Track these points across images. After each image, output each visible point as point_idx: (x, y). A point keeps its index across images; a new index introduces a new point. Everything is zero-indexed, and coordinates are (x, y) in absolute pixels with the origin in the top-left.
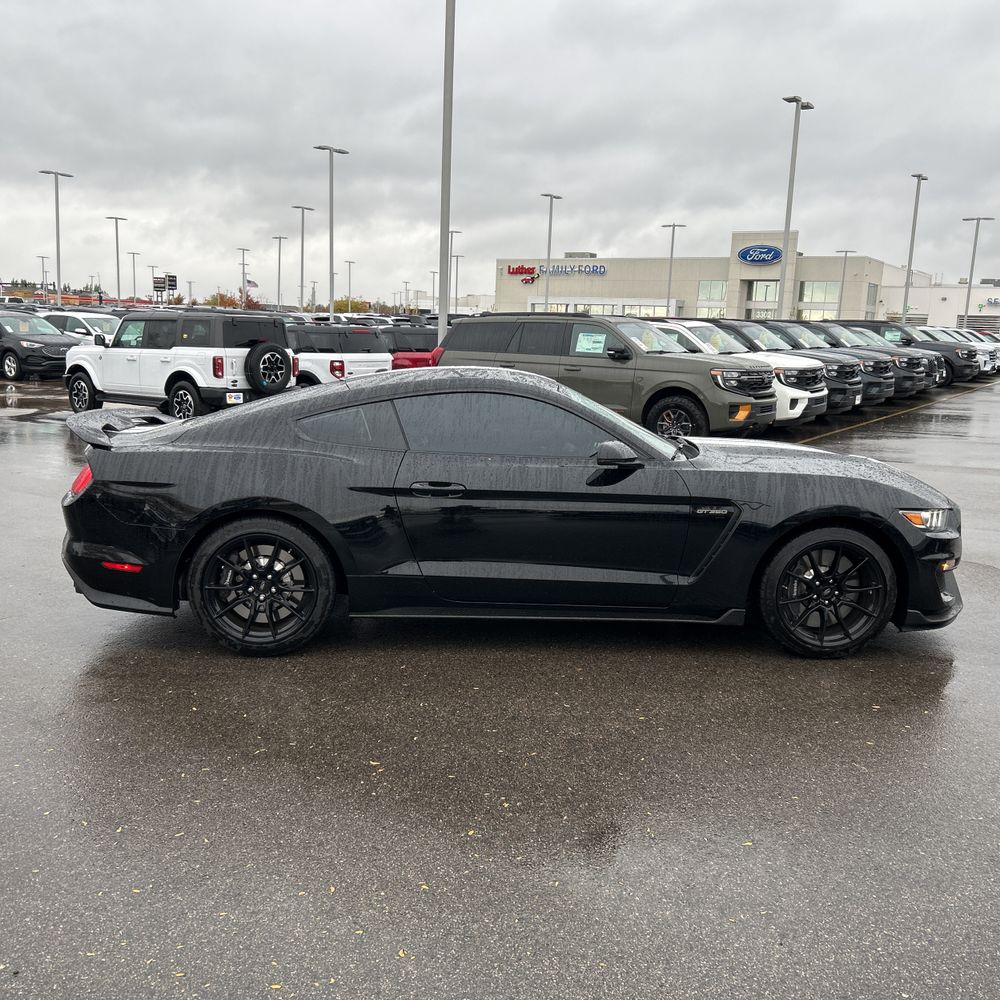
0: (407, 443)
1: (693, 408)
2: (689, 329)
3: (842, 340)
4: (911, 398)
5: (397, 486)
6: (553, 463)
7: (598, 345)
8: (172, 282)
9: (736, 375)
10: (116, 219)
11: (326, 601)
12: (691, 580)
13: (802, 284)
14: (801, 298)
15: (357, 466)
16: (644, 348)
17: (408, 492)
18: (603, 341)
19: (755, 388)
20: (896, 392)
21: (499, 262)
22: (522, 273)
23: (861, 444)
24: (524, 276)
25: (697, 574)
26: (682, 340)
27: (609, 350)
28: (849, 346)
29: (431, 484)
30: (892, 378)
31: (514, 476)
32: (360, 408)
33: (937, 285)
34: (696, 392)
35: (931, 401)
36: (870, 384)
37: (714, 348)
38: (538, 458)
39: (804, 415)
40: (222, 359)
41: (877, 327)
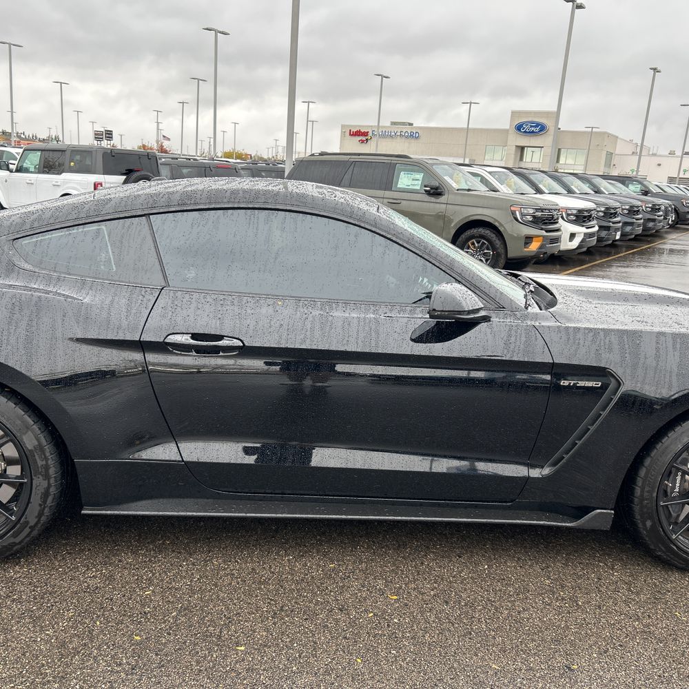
0: (165, 277)
1: (494, 239)
2: (490, 173)
3: (602, 189)
4: (652, 235)
5: (145, 338)
6: (367, 311)
7: (416, 182)
8: (109, 135)
9: (531, 211)
10: (61, 83)
11: (46, 494)
12: (546, 471)
13: (559, 150)
14: (558, 161)
15: (89, 307)
16: (455, 186)
17: (162, 347)
18: (421, 179)
19: (546, 223)
20: (643, 230)
21: (343, 126)
22: (359, 135)
23: (626, 272)
24: (361, 138)
25: (554, 464)
26: (484, 181)
27: (425, 187)
28: (607, 193)
29: (195, 336)
30: (641, 219)
31: (312, 329)
32: (103, 226)
33: (654, 155)
34: (497, 224)
35: (664, 238)
36: (626, 224)
37: (509, 188)
38: (346, 303)
39: (579, 247)
40: (102, 184)
41: (624, 180)
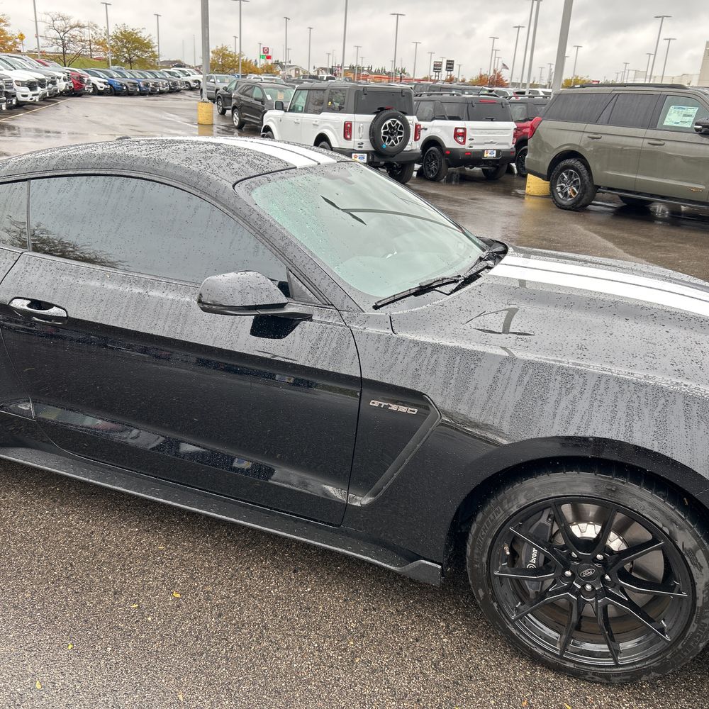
6: (185, 294)
7: (687, 119)
8: (450, 65)
10: (398, 15)
12: (367, 500)
18: (694, 115)
27: (697, 124)
29: (32, 303)
40: (351, 124)
